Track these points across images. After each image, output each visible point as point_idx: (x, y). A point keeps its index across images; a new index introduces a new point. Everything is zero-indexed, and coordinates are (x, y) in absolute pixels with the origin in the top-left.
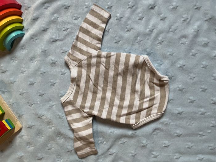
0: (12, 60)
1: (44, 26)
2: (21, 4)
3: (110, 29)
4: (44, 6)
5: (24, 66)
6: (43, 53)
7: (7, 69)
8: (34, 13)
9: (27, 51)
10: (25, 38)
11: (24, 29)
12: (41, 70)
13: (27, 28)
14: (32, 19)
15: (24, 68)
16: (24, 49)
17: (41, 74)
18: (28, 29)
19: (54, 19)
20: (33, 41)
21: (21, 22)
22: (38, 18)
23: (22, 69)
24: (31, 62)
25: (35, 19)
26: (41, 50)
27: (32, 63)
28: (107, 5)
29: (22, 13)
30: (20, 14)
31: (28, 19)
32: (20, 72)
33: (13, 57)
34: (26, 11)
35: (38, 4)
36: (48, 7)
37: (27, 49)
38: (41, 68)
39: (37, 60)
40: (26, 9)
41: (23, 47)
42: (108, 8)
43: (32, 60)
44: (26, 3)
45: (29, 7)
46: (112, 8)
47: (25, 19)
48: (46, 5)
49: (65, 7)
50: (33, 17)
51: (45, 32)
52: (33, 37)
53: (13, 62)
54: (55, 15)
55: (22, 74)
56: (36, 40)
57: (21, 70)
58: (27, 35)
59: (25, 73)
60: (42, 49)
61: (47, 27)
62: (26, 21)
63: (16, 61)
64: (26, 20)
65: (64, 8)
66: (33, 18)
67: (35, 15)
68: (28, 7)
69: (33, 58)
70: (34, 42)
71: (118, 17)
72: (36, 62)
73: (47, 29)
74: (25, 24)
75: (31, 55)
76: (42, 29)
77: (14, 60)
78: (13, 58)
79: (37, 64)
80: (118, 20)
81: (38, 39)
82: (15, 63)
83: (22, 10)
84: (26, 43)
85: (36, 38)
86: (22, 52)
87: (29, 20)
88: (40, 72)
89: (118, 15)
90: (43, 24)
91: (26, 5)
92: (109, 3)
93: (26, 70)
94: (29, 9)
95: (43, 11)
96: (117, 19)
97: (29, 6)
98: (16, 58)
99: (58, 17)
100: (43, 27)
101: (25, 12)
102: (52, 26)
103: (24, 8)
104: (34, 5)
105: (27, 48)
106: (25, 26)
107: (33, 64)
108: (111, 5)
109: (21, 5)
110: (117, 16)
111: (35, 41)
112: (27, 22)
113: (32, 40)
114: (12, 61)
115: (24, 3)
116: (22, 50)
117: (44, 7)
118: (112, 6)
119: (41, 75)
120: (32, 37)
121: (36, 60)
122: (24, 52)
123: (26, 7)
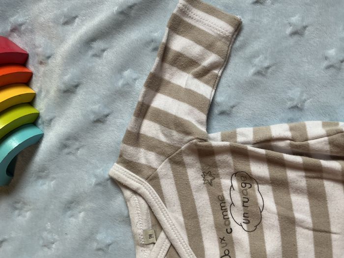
0: (16, 209)
1: (96, 107)
2: (27, 50)
3: (305, 101)
4: (91, 48)
5: (49, 226)
6: (100, 188)
7: (6, 237)
8: (63, 74)
9: (53, 182)
10: (45, 146)
11: (40, 121)
12: (99, 237)
13: (47, 118)
14: (59, 90)
15: (50, 232)
16: (46, 177)
17: (99, 249)
18: (51, 120)
19: (124, 85)
20: (69, 154)
21: (31, 101)
22: (77, 86)
23: (45, 234)
24: (69, 213)
25: (69, 91)
26: (93, 181)
27: (72, 216)
28: (290, 24)
29: (30, 75)
30: (27, 80)
31: (48, 92)
32: (41, 242)
33: (18, 203)
34: (42, 69)
35: (73, 45)
36: (103, 51)
37: (54, 178)
38: (97, 232)
39: (84, 210)
40: (41, 63)
41: (43, 173)
42: (295, 33)
43: (69, 208)
44: (41, 47)
45: (49, 57)
46: (307, 32)
47: (40, 91)
48: (98, 45)
49: (153, 45)
50: (64, 83)
51: (100, 125)
52: (69, 142)
53: (19, 215)
54: (127, 73)
55: (46, 249)
56: (78, 149)
57: (43, 238)
58: (51, 138)
59: (54, 246)
60: (96, 176)
61: (106, 111)
62: (46, 96)
63: (27, 211)
64: (43, 94)
65: (151, 48)
66: (63, 87)
67: (67, 78)
68: (47, 55)
69: (72, 202)
70: (72, 157)
71: (333, 61)
72: (82, 214)
73: (107, 116)
74: (41, 107)
75: (66, 196)
76: (92, 117)
77: (21, 209)
78: (19, 205)
79: (84, 221)
80: (332, 71)
81: (82, 146)
82: (23, 218)
83: (32, 67)
84: (50, 160)
85: (77, 144)
86: (41, 185)
87: (53, 93)
88: (95, 245)
89: (332, 52)
90: (95, 103)
91: (40, 50)
92: (295, 19)
93: (56, 237)
94: (50, 61)
95: (89, 65)
96: (329, 67)
97: (48, 52)
98: (25, 204)
99: (135, 79)
100: (94, 113)
101: (38, 71)
102: (119, 105)
103: (37, 59)
104: (63, 50)
105: (55, 176)
106: (42, 112)
107: (73, 220)
108: (304, 24)
109: (28, 52)
110: (326, 58)
111: (73, 154)
112: (46, 100)
113: (66, 151)
114: (17, 212)
115: (35, 47)
116: (40, 182)
117: (90, 53)
118: (305, 27)
119: (100, 253)
120: (66, 144)
121: (82, 207)
122: (45, 187)
123: (41, 58)
